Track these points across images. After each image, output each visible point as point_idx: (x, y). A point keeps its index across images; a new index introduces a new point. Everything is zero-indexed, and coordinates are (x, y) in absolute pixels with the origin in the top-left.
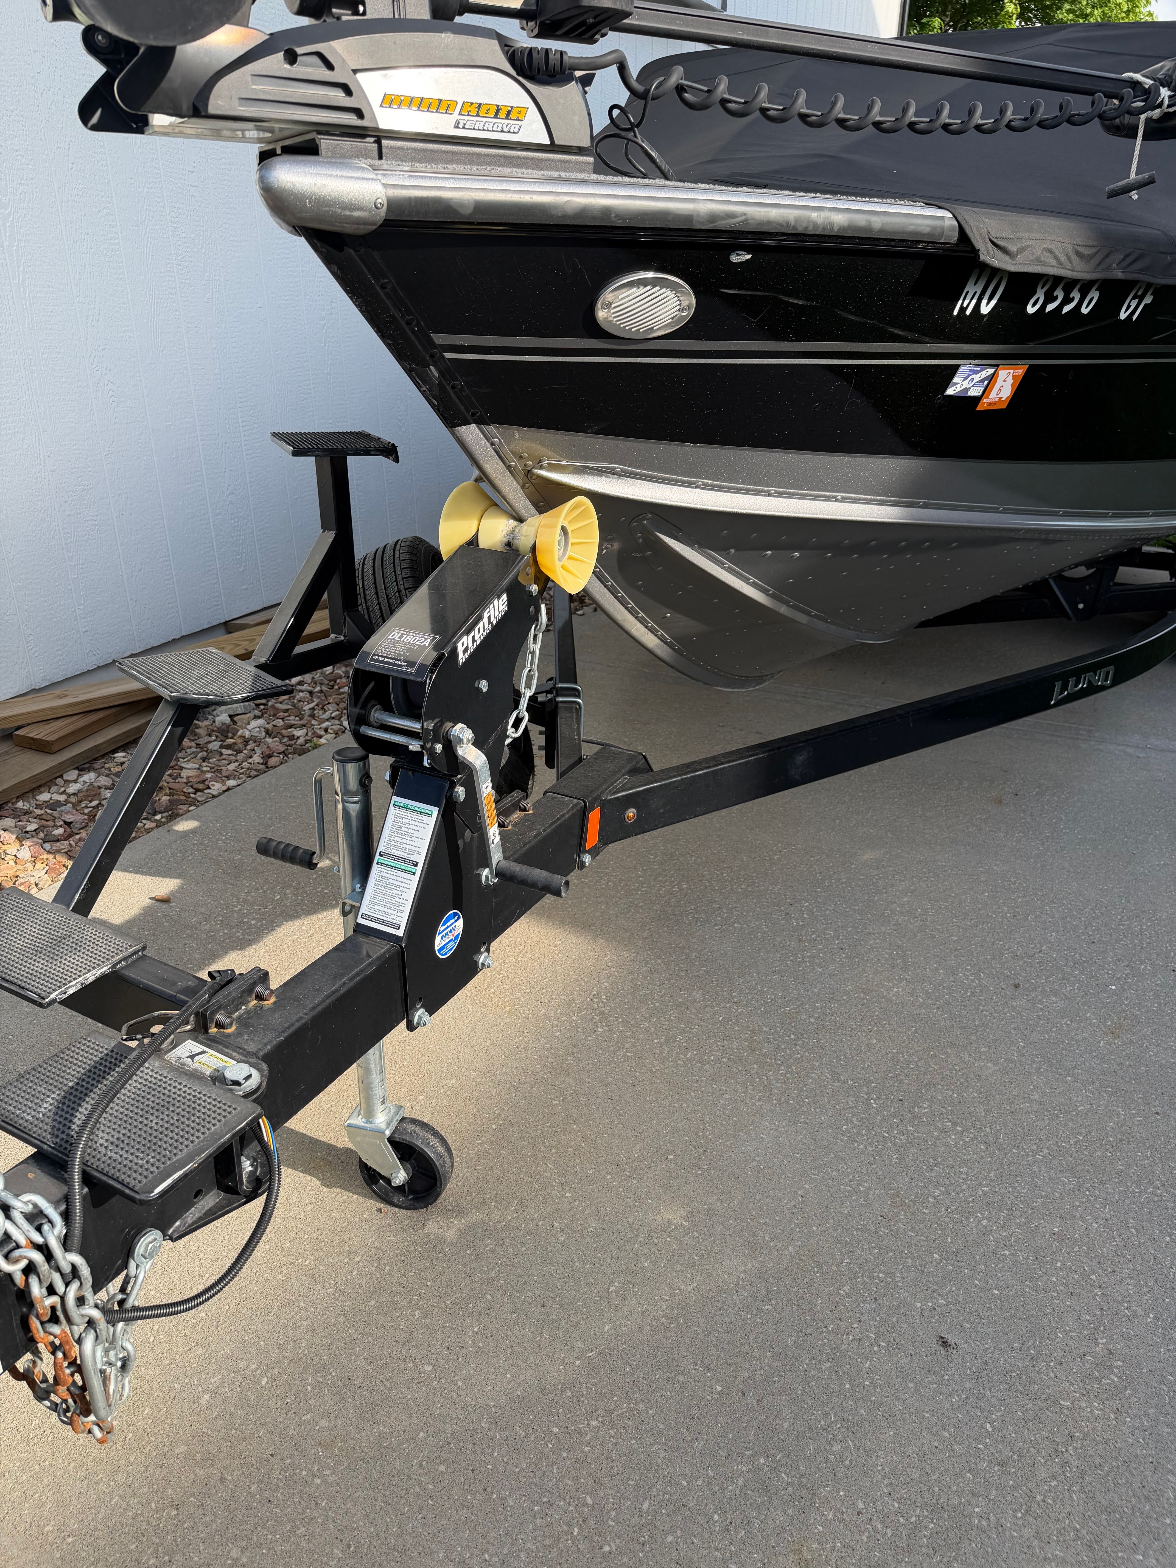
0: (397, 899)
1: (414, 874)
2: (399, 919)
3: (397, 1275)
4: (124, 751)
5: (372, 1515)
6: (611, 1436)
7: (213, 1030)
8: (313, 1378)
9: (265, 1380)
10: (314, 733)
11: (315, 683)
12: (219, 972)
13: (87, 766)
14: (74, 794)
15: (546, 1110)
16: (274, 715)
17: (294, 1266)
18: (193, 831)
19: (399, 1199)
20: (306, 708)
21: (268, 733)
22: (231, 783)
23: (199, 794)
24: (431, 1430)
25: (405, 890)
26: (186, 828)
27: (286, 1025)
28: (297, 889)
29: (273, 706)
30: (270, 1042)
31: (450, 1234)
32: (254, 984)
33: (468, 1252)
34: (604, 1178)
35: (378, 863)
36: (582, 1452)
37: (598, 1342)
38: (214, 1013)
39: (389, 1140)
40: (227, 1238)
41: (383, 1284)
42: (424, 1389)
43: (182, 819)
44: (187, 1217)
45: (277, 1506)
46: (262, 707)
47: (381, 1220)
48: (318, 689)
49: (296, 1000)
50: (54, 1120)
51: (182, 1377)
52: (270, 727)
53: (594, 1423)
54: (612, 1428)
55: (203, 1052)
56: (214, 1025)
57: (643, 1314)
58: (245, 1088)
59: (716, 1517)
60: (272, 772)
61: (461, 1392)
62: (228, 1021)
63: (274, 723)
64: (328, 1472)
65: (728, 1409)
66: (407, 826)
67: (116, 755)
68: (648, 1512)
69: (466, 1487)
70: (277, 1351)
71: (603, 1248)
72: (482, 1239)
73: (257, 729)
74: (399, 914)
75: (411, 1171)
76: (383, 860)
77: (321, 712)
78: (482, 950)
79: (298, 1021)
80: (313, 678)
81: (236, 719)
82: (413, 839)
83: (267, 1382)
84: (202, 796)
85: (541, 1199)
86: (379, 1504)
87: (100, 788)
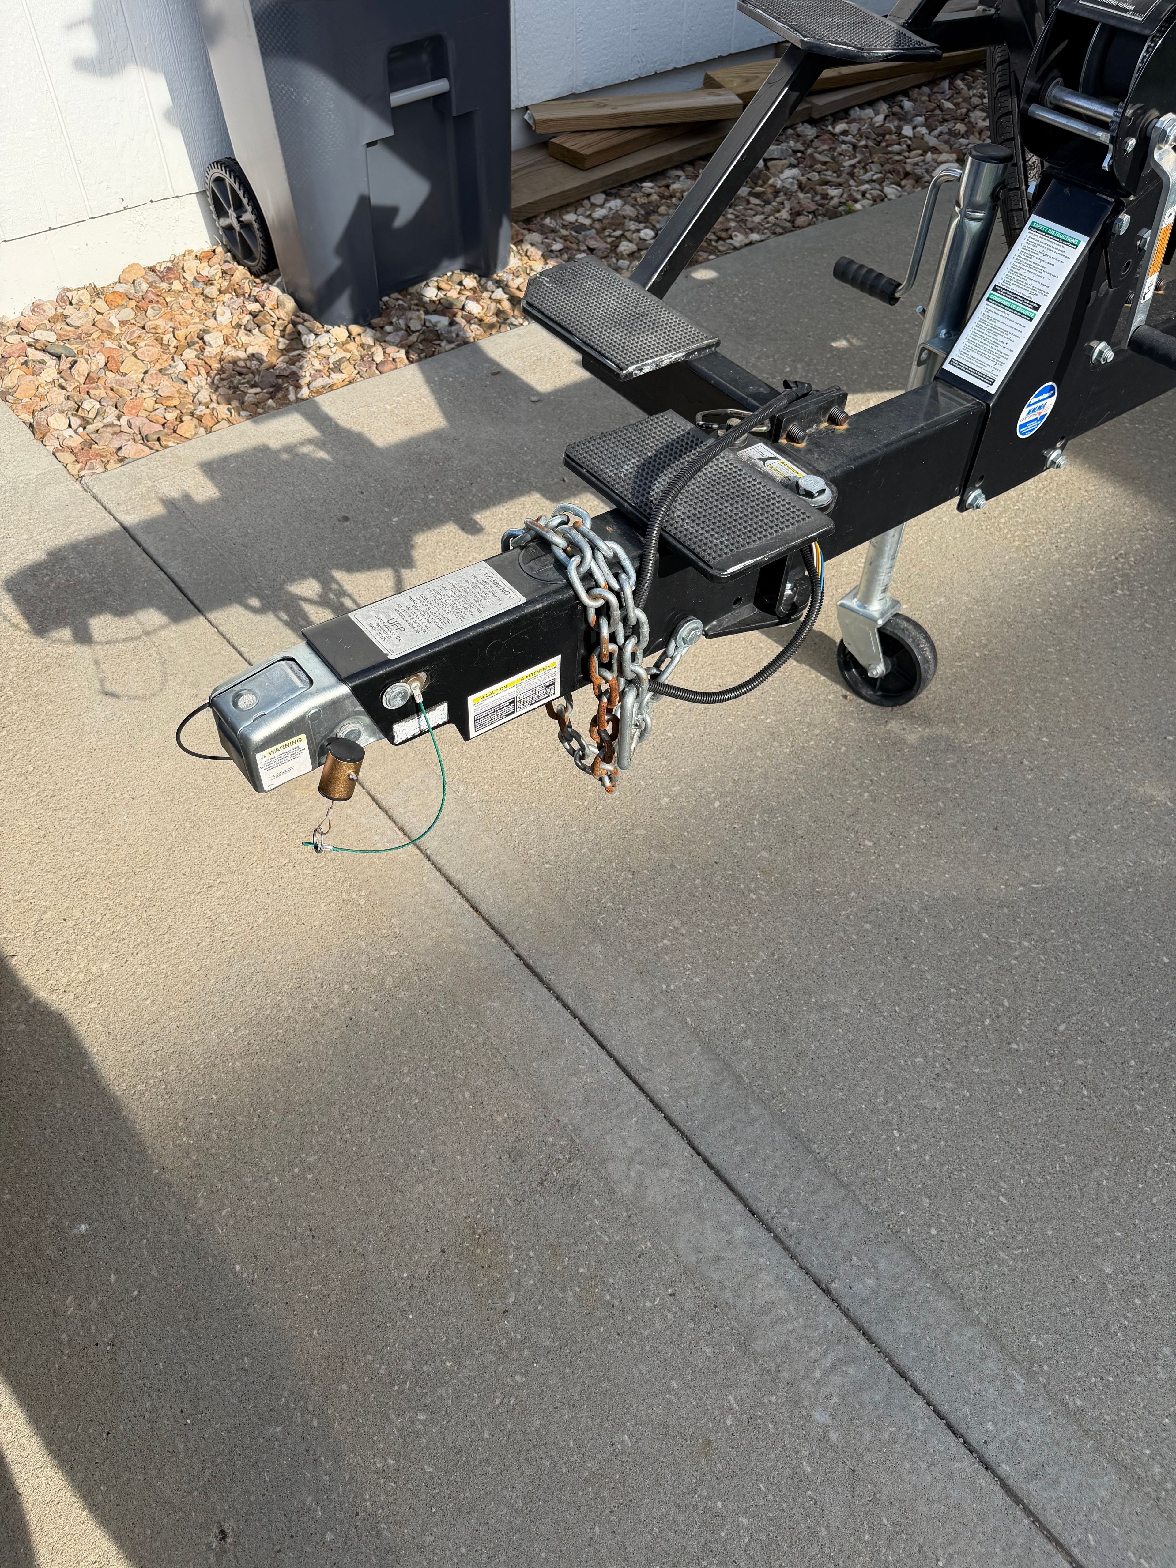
0: (1000, 348)
1: (1031, 319)
2: (995, 372)
3: (852, 757)
4: (651, 181)
5: (798, 939)
6: (1040, 960)
7: (783, 441)
8: (760, 816)
9: (717, 804)
10: (850, 195)
11: (861, 136)
12: (796, 382)
13: (614, 191)
14: (599, 220)
15: (1038, 654)
16: (811, 167)
17: (756, 720)
18: (711, 282)
19: (867, 691)
20: (847, 164)
21: (801, 187)
22: (755, 237)
23: (721, 242)
24: (862, 893)
25: (1013, 338)
26: (704, 277)
27: (858, 454)
28: (809, 365)
29: (811, 155)
30: (840, 466)
31: (912, 738)
32: (831, 404)
33: (927, 759)
34: (1089, 736)
35: (988, 299)
36: (1009, 962)
37: (1046, 878)
38: (789, 421)
39: (879, 630)
40: (699, 678)
41: (838, 760)
42: (862, 859)
43: (702, 267)
44: (723, 620)
45: (716, 902)
46: (799, 155)
47: (845, 705)
48: (863, 143)
49: (869, 432)
50: (635, 482)
51: (647, 778)
52: (803, 179)
53: (1026, 944)
54: (1043, 954)
55: (775, 458)
56: (785, 436)
57: (1100, 869)
58: (816, 502)
59: (1133, 1063)
60: (798, 232)
61: (898, 873)
62: (801, 434)
63: (809, 176)
64: (763, 893)
65: (1170, 980)
66: (1040, 256)
67: (644, 184)
68: (1063, 1033)
69: (888, 949)
70: (731, 784)
71: (1072, 799)
72: (945, 752)
73: (790, 180)
74: (997, 366)
75: (890, 667)
76: (997, 296)
77: (862, 171)
78: (1058, 445)
79: (870, 453)
80: (860, 129)
81: (770, 164)
82: (1043, 274)
83: (719, 806)
84: (722, 245)
85: (1015, 735)
86: (805, 933)
87: (624, 217)
